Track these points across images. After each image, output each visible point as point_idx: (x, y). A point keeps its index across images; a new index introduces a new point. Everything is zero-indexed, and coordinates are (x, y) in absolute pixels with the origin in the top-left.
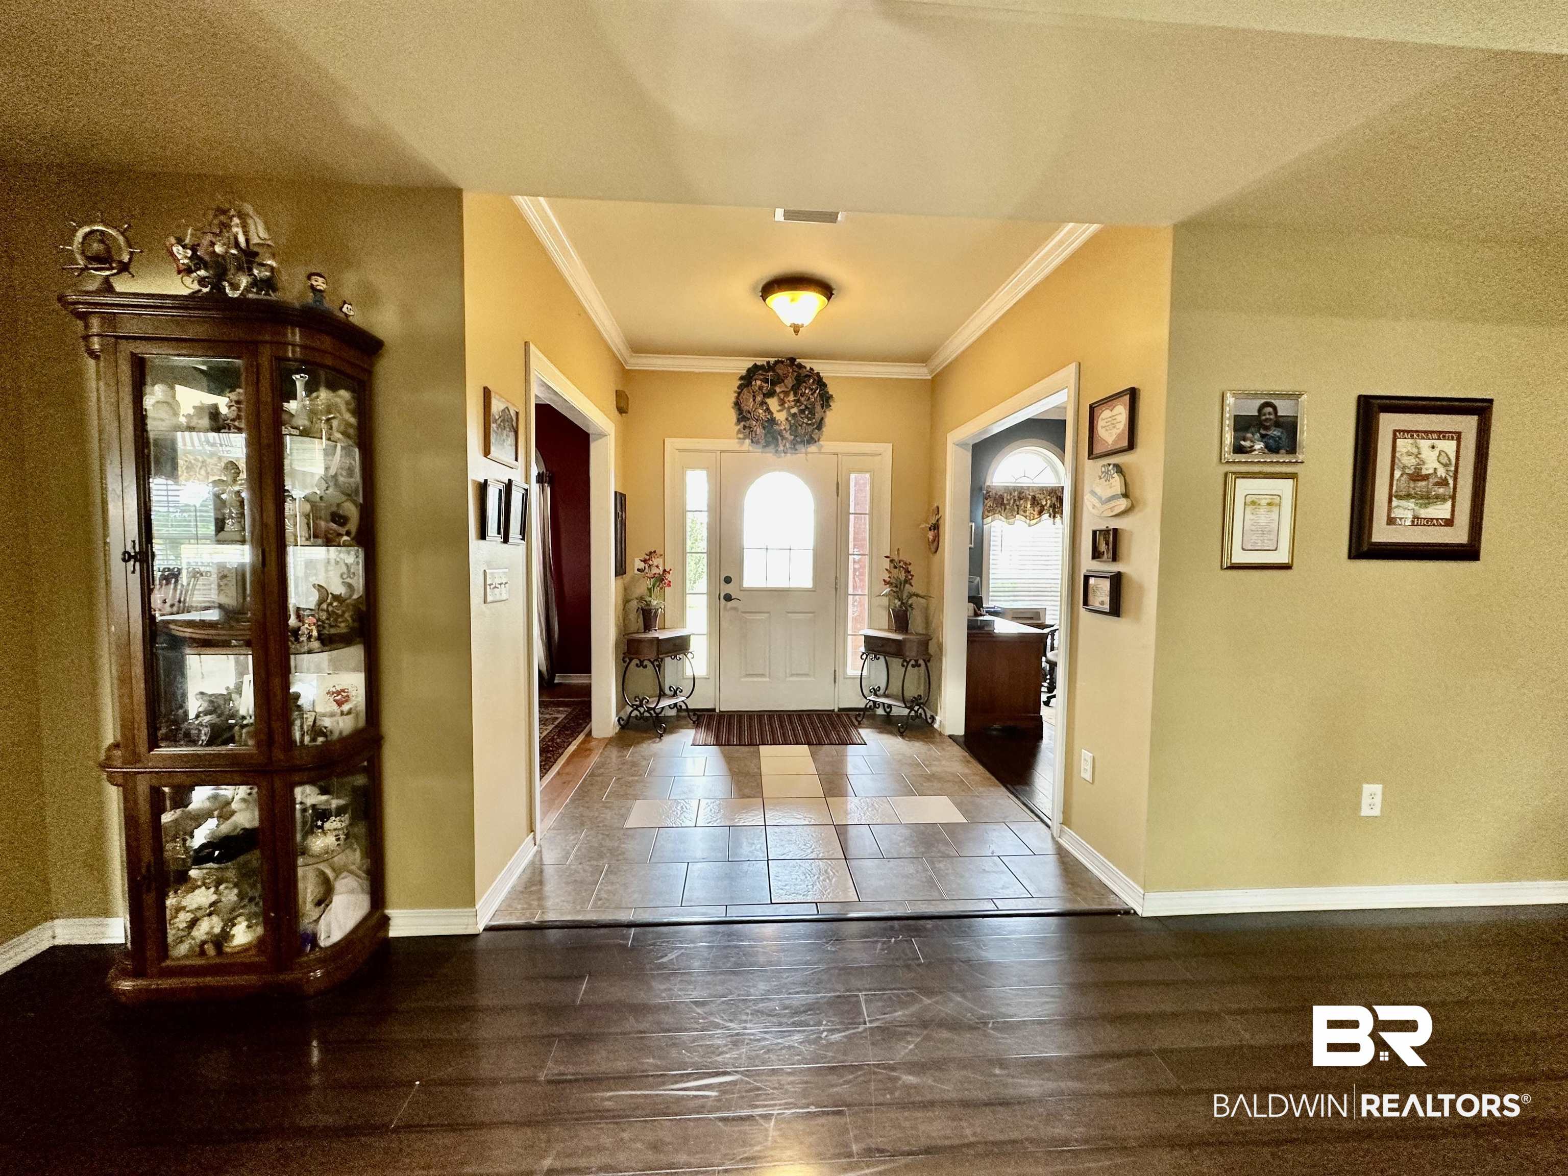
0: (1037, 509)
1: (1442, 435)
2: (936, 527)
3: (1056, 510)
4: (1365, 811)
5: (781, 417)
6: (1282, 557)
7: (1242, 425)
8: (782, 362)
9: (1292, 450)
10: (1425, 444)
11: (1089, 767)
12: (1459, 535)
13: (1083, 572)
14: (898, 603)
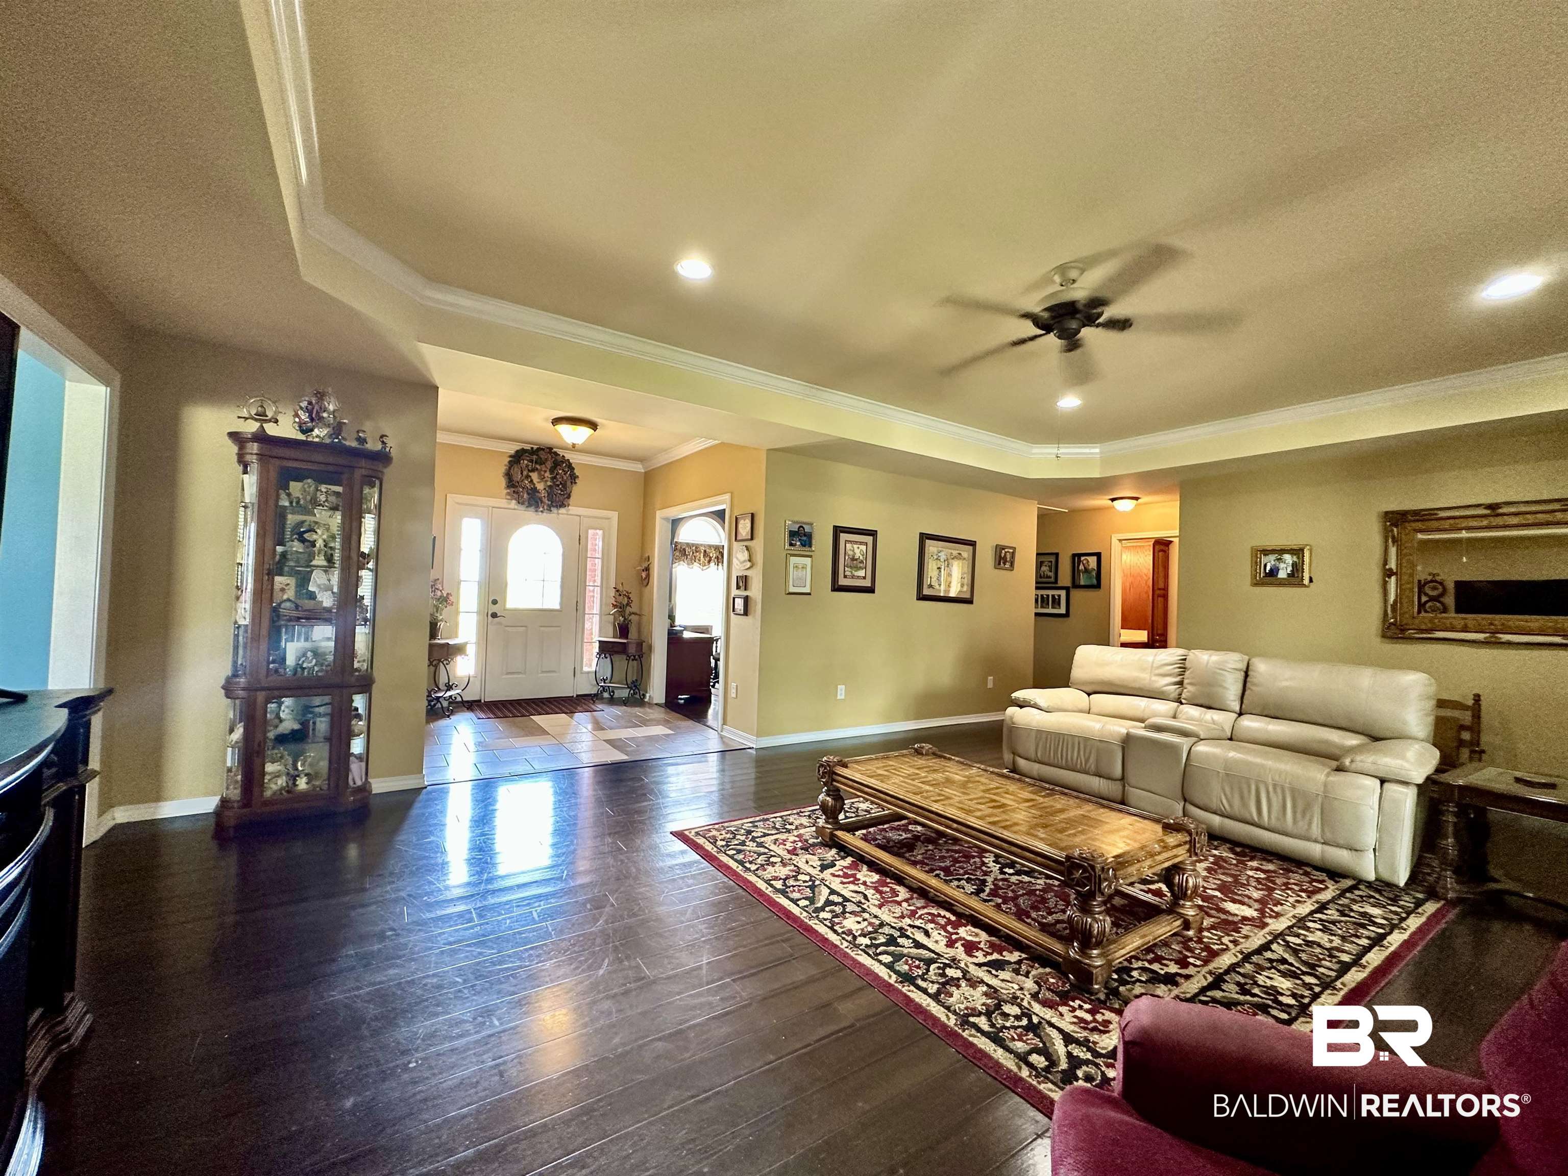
0: (707, 559)
1: (861, 543)
2: (647, 569)
3: (719, 560)
4: (839, 697)
5: (540, 486)
6: (807, 590)
7: (792, 534)
8: (543, 449)
9: (810, 546)
10: (856, 546)
11: (734, 691)
12: (867, 583)
13: (733, 596)
14: (622, 619)
